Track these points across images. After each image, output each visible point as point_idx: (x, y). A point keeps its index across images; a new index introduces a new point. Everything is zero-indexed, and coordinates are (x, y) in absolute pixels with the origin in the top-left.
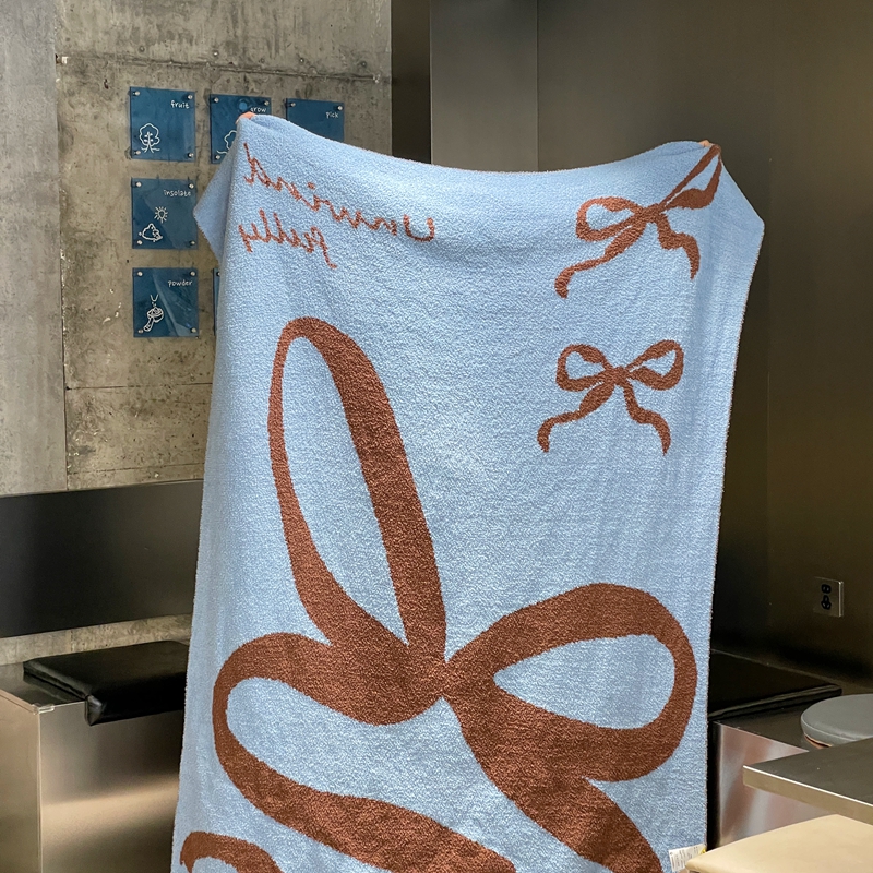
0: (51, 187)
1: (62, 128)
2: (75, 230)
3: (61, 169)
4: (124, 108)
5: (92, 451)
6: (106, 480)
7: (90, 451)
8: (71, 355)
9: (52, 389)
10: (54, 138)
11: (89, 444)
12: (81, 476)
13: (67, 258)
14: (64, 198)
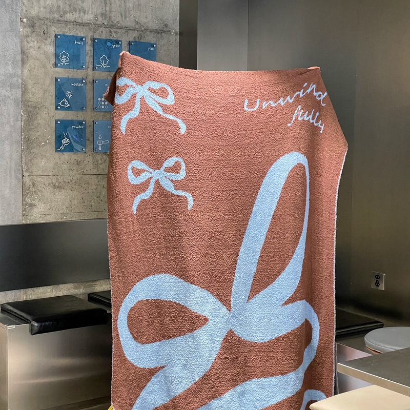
0: (17, 81)
1: (23, 52)
2: (28, 101)
3: (22, 72)
4: (52, 44)
5: (35, 205)
6: (41, 219)
7: (34, 205)
8: (25, 160)
9: (16, 176)
10: (19, 57)
11: (33, 202)
12: (29, 217)
13: (24, 114)
14: (23, 86)
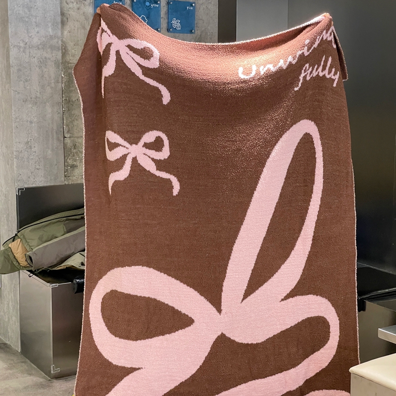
0: (58, 42)
1: (62, 14)
2: (69, 63)
3: (62, 34)
5: (76, 166)
6: (82, 180)
8: (67, 122)
9: (58, 139)
10: (59, 19)
11: (74, 163)
12: (71, 178)
13: (65, 76)
14: (64, 47)
